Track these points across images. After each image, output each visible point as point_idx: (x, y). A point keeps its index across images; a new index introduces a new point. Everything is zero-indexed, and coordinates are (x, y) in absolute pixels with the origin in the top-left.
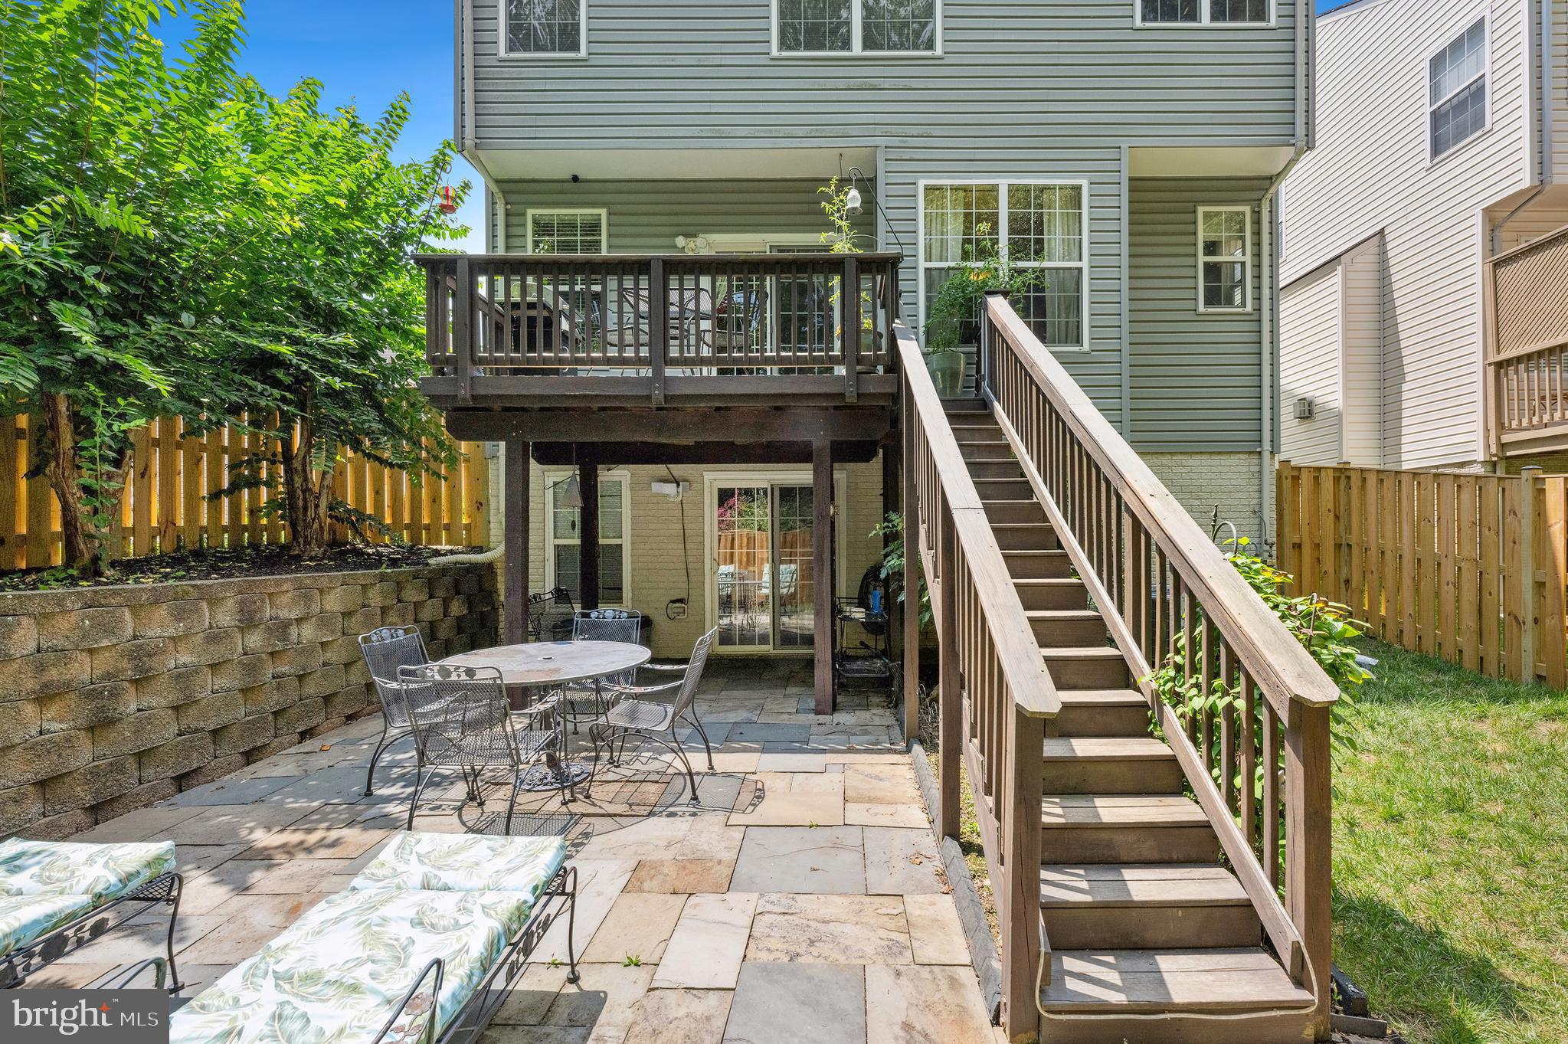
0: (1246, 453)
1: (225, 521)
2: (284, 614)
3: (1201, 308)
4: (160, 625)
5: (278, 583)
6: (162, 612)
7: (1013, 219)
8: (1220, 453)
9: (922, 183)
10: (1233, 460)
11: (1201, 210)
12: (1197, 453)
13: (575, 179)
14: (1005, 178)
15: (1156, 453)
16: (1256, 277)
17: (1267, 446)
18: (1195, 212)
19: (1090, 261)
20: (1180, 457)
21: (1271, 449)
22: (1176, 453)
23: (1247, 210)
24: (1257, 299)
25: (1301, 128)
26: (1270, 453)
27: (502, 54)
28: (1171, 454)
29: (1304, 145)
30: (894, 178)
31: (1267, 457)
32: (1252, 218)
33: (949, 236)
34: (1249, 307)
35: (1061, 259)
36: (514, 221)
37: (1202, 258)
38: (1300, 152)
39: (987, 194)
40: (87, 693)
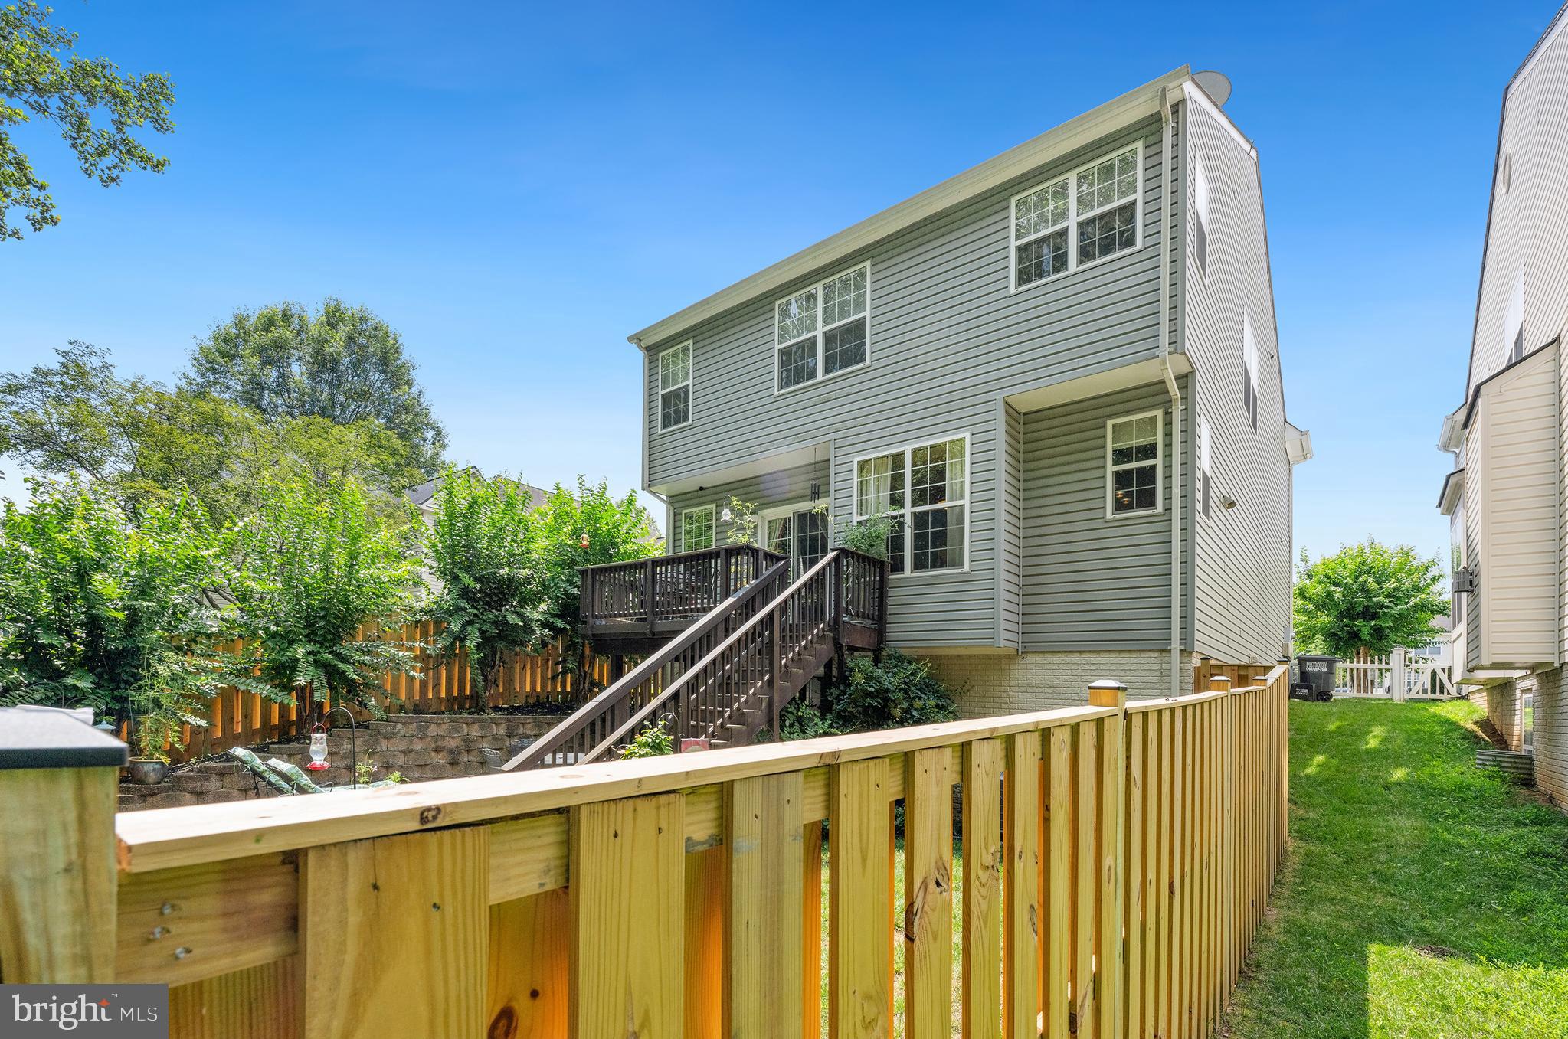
0: (1157, 651)
1: (443, 695)
2: (529, 732)
3: (1109, 515)
4: (475, 731)
5: (525, 719)
6: (476, 726)
7: (915, 473)
8: (1129, 651)
9: (856, 460)
10: (1145, 658)
11: (1110, 423)
12: (1106, 651)
13: (701, 489)
14: (906, 445)
16: (1168, 477)
17: (1176, 645)
18: (1104, 427)
19: (971, 498)
20: (1088, 655)
21: (1183, 647)
22: (1084, 652)
23: (1159, 413)
24: (1168, 499)
25: (1164, 339)
26: (1181, 650)
27: (660, 432)
28: (1080, 652)
29: (1170, 353)
30: (840, 460)
31: (1175, 655)
32: (1164, 419)
33: (872, 496)
34: (1159, 508)
35: (952, 499)
36: (678, 518)
37: (1111, 469)
38: (1164, 362)
39: (898, 460)
40: (451, 752)
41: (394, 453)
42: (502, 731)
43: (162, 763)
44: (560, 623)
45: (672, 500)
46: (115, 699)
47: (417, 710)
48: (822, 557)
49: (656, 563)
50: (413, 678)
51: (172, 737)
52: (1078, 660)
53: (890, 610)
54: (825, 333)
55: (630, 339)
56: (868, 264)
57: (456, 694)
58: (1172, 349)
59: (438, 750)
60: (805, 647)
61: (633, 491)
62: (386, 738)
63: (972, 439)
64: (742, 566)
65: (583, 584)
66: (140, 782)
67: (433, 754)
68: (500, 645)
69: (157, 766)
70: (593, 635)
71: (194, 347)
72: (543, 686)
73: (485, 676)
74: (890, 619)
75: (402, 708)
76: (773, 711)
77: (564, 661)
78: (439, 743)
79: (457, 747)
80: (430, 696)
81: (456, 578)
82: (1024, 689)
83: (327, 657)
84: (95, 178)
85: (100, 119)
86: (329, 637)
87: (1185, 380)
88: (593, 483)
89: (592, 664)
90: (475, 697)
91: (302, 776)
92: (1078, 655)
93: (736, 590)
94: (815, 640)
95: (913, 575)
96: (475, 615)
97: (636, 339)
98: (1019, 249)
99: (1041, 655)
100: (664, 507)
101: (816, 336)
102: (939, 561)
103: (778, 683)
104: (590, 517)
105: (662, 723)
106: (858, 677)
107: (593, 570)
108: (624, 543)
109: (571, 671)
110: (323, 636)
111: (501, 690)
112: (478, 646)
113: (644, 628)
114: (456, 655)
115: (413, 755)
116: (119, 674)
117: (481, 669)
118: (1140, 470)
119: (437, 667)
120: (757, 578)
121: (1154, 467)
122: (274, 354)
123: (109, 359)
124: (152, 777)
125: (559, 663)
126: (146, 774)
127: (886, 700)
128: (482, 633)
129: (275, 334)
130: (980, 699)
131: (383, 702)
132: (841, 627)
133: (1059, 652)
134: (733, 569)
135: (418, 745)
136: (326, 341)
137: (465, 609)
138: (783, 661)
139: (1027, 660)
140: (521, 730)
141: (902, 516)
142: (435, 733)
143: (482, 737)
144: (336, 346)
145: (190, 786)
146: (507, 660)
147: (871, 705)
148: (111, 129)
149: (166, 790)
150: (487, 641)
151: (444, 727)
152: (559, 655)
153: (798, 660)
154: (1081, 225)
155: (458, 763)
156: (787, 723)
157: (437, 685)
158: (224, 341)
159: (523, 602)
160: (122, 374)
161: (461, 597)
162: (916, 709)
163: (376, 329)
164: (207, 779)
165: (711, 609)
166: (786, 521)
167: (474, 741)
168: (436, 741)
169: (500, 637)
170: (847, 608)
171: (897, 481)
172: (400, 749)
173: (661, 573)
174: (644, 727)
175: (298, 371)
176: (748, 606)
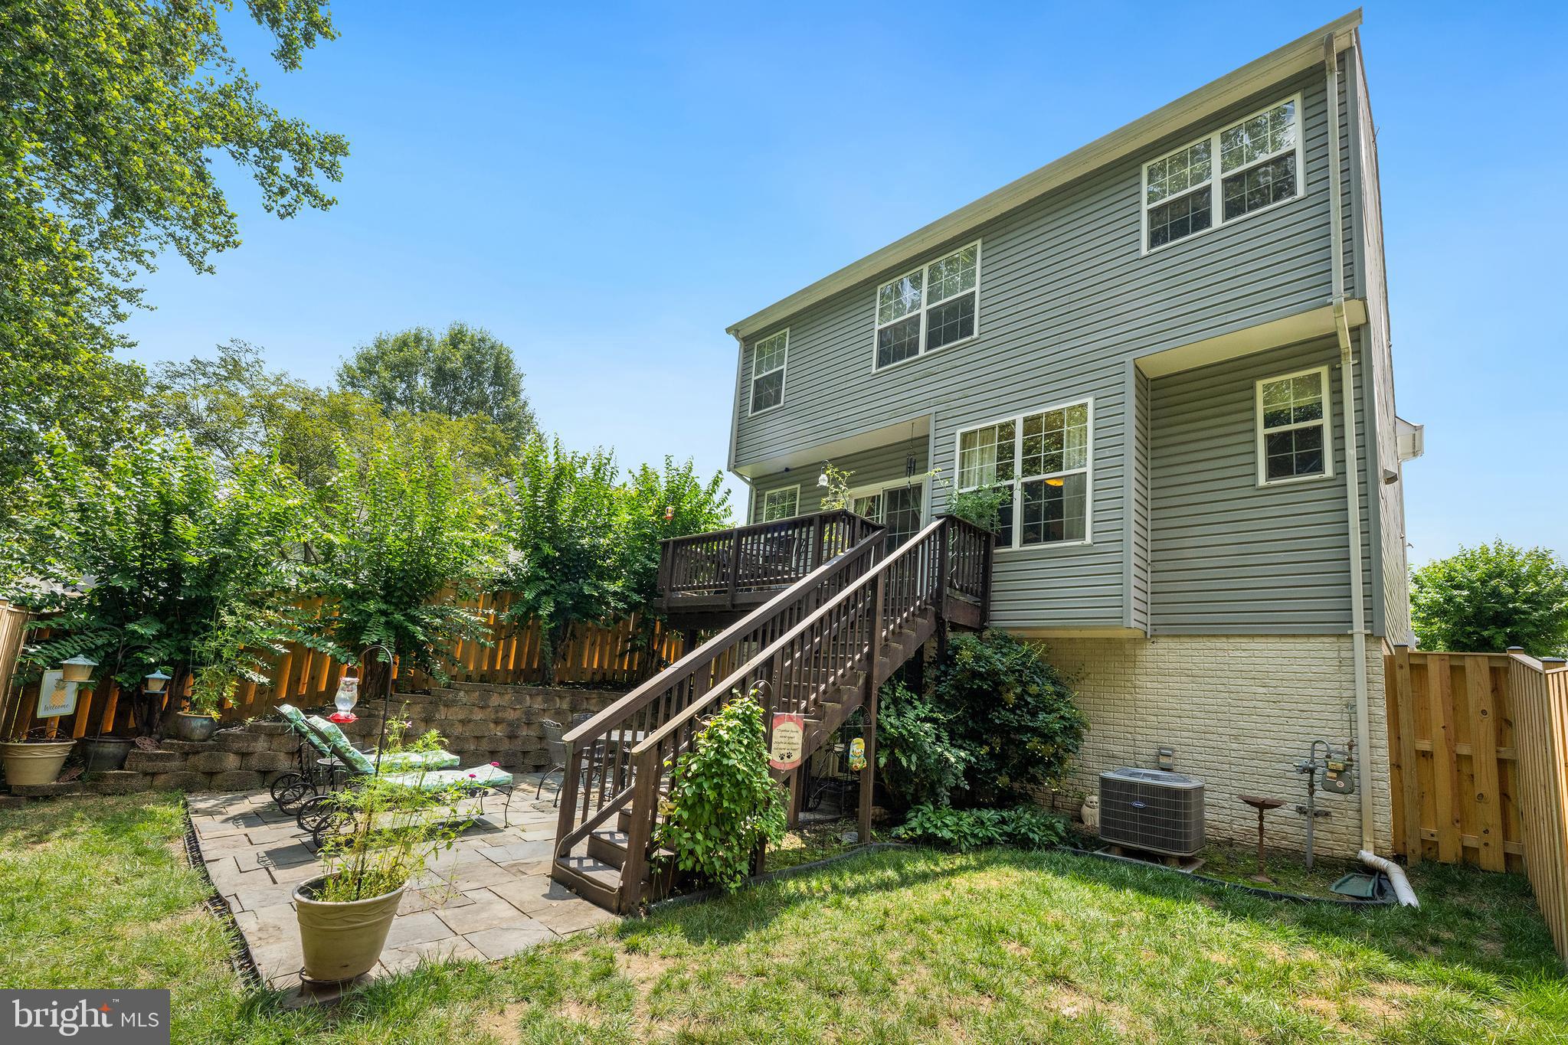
0: (1333, 635)
1: (511, 667)
3: (1262, 481)
4: (538, 704)
5: (589, 694)
6: (540, 699)
7: (1027, 442)
8: (1294, 636)
9: (960, 432)
11: (1261, 384)
13: (787, 470)
14: (1018, 414)
15: (1208, 636)
16: (1339, 438)
17: (1359, 627)
18: (1252, 387)
19: (1094, 465)
20: (1238, 640)
21: (1369, 632)
22: (1233, 636)
23: (1324, 371)
24: (1340, 461)
25: (1338, 284)
26: (1366, 635)
27: (750, 415)
28: (1227, 636)
29: (1346, 300)
30: (941, 433)
31: (1359, 641)
32: (1330, 376)
33: (976, 466)
34: (1329, 471)
35: (1069, 468)
36: (760, 499)
37: (1262, 432)
38: (1339, 308)
39: (1007, 430)
40: (510, 724)
41: (495, 443)
42: (565, 706)
43: (212, 719)
44: (636, 597)
45: (755, 482)
46: (180, 650)
47: (483, 679)
48: (913, 535)
49: (742, 533)
50: (483, 645)
51: (229, 693)
52: (1225, 646)
53: (995, 586)
54: (928, 311)
55: (728, 330)
56: (979, 242)
57: (524, 666)
58: (1348, 295)
59: (497, 722)
60: (907, 620)
61: (720, 472)
62: (446, 705)
63: (1095, 404)
64: (835, 534)
65: (662, 559)
66: (185, 738)
67: (492, 725)
68: (574, 616)
69: (205, 722)
70: (669, 608)
71: (339, 365)
72: (611, 663)
73: (555, 649)
74: (995, 596)
75: (468, 678)
76: (871, 689)
77: (634, 637)
78: (500, 714)
79: (518, 719)
80: (498, 668)
81: (537, 548)
82: (1154, 678)
83: (398, 617)
84: (274, 213)
85: (287, 165)
86: (406, 599)
87: (1359, 333)
88: (679, 463)
89: (661, 643)
90: (542, 669)
91: (340, 737)
92: (1224, 640)
93: (829, 559)
94: (917, 612)
95: (1022, 549)
96: (552, 586)
97: (734, 330)
98: (1150, 212)
99: (1176, 640)
100: (747, 487)
101: (919, 315)
102: (1053, 534)
103: (878, 658)
104: (675, 495)
105: (753, 691)
106: (966, 655)
107: (674, 542)
108: (705, 522)
109: (640, 649)
110: (400, 597)
111: (569, 665)
112: (551, 616)
113: (724, 601)
114: (528, 627)
115: (471, 725)
116: (190, 624)
117: (552, 642)
118: (1300, 433)
119: (509, 637)
120: (852, 546)
121: (1319, 429)
122: (404, 370)
123: (261, 356)
124: (198, 734)
125: (629, 640)
126: (193, 730)
127: (998, 684)
128: (557, 604)
129: (406, 353)
130: (1098, 688)
131: (450, 670)
132: (944, 601)
133: (1199, 636)
134: (826, 538)
135: (478, 715)
136: (449, 359)
137: (544, 578)
138: (884, 634)
139: (1158, 646)
140: (585, 706)
141: (1011, 487)
142: (497, 704)
143: (544, 710)
144: (456, 362)
145: (236, 746)
146: (578, 635)
147: (980, 687)
148: (293, 174)
149: (212, 748)
150: (560, 611)
151: (507, 697)
152: (629, 633)
153: (897, 634)
154: (1225, 181)
155: (516, 737)
156: (883, 704)
157: (506, 656)
158: (365, 359)
159: (601, 576)
160: (270, 370)
161: (541, 566)
162: (1030, 695)
163: (492, 348)
164: (255, 739)
165: (799, 579)
166: (874, 499)
167: (535, 714)
168: (497, 712)
169: (575, 608)
170: (951, 582)
171: (1005, 452)
172: (460, 717)
173: (746, 544)
174: (732, 696)
175: (422, 383)
176: (841, 576)
